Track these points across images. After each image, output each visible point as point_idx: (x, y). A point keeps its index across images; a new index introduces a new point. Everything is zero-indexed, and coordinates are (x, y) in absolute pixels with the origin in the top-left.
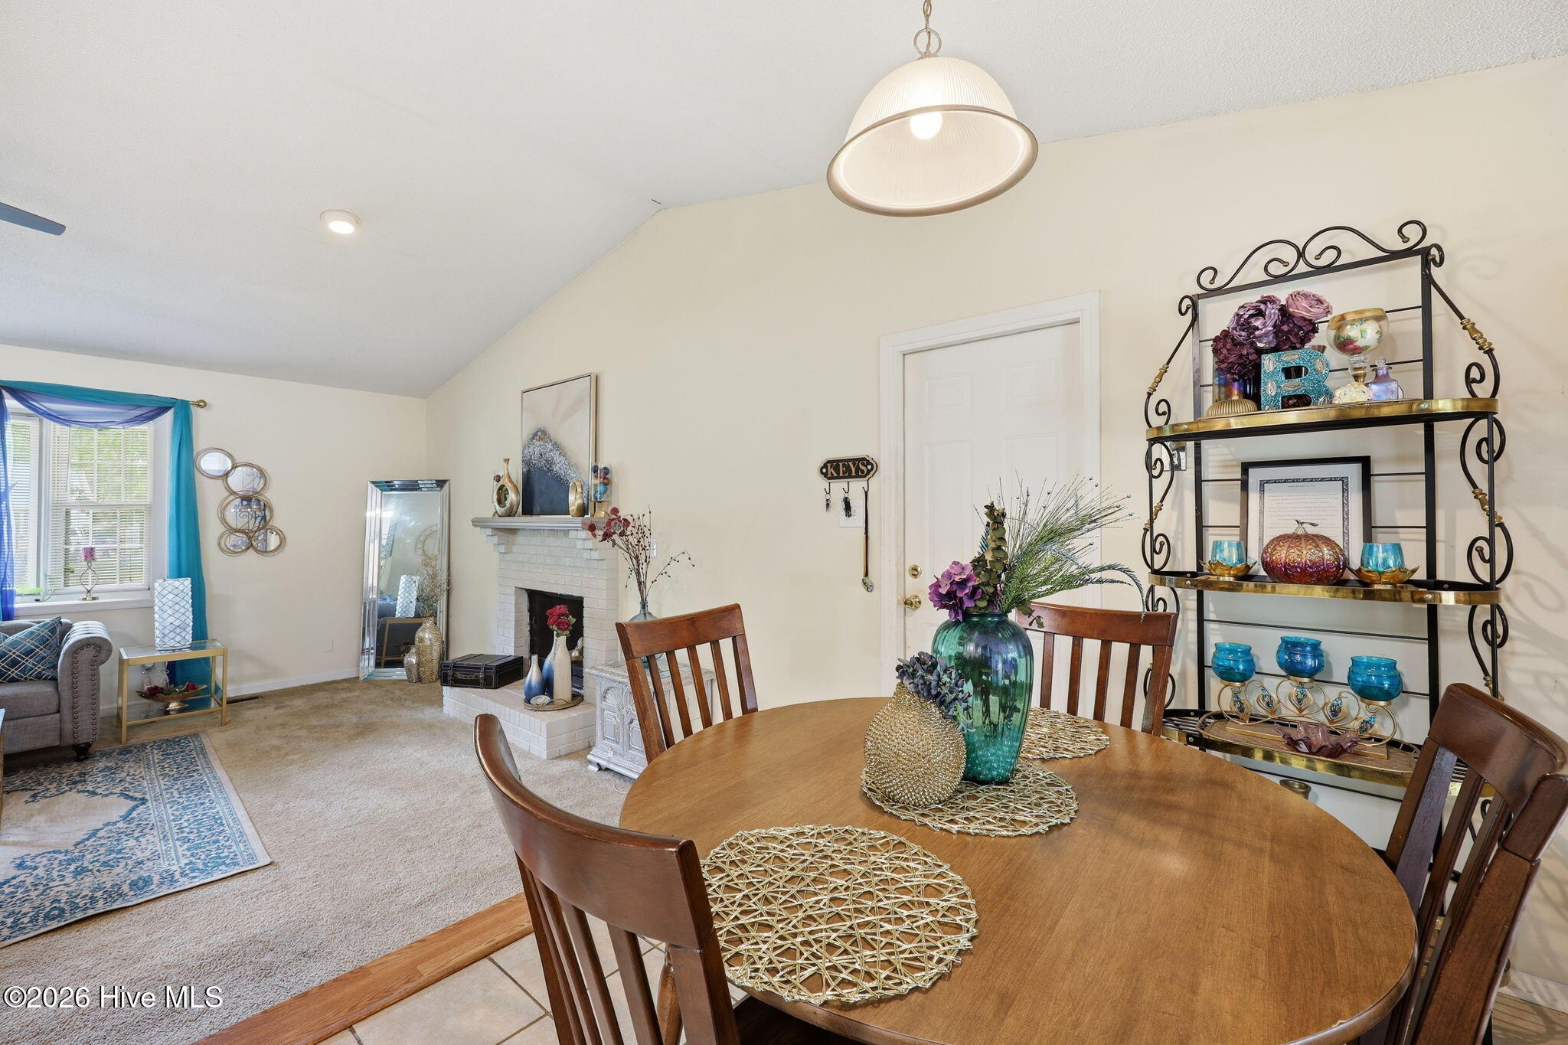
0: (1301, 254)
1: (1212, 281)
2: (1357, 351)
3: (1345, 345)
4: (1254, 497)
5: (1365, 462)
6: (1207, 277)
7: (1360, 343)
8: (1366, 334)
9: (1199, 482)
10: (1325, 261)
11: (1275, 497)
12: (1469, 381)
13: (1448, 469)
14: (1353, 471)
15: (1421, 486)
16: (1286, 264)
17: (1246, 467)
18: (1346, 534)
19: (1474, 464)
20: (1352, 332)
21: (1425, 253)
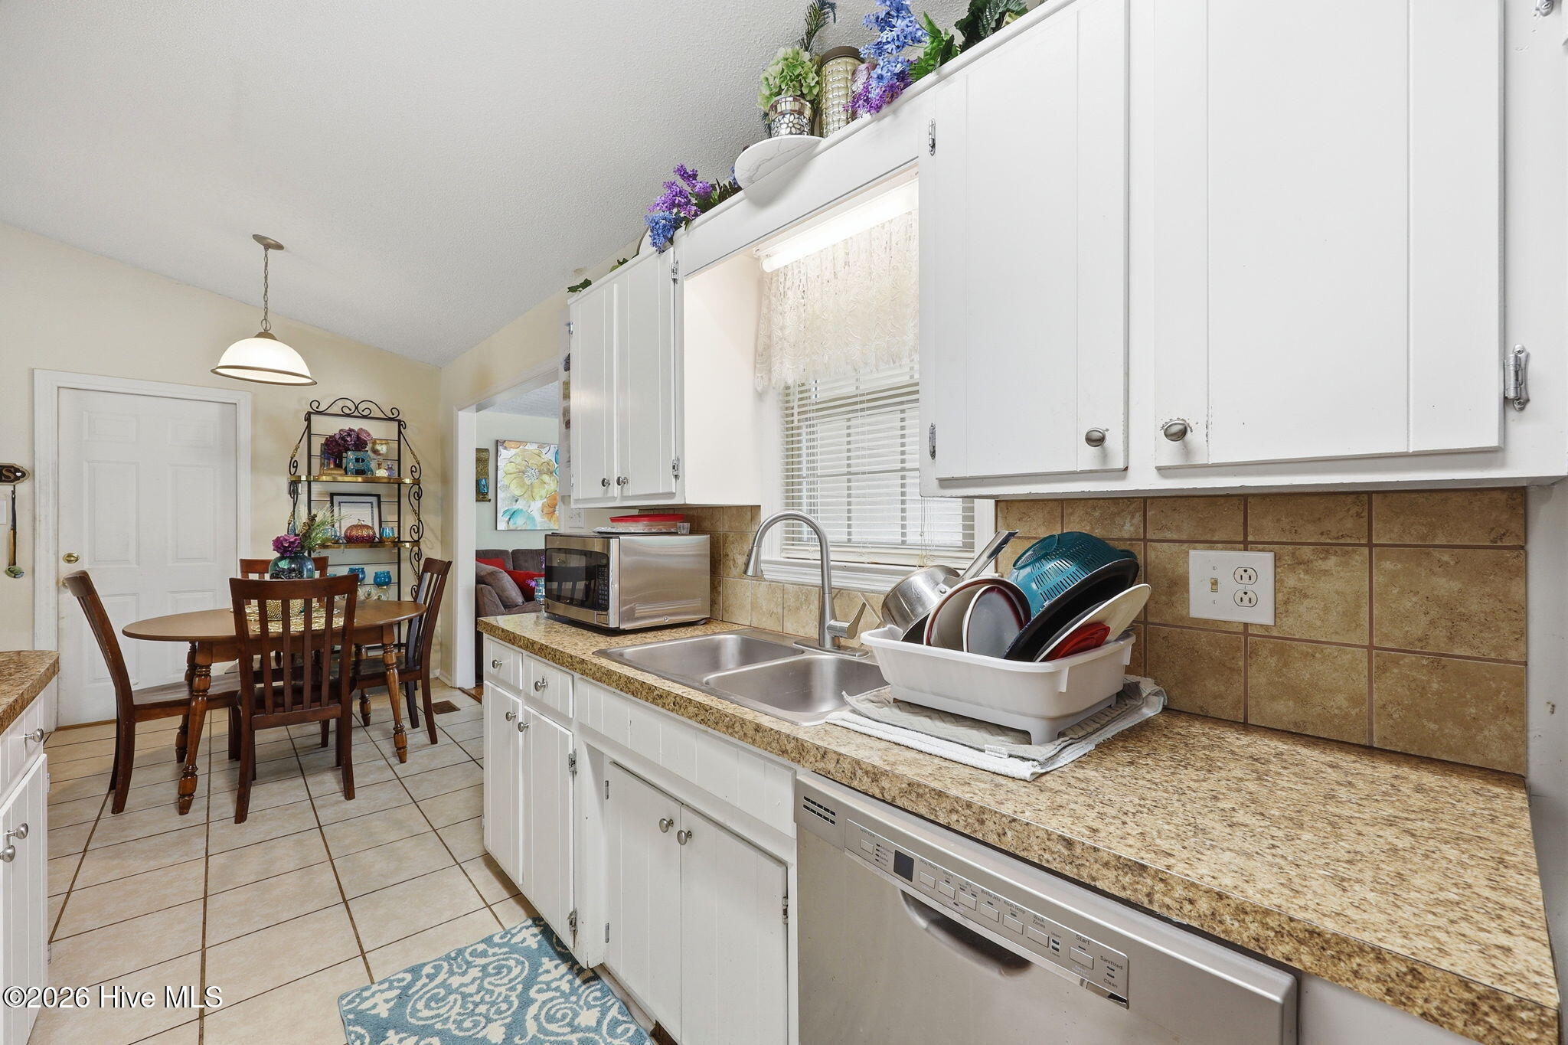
0: (357, 408)
1: (317, 408)
2: (380, 454)
3: (375, 452)
4: (336, 509)
5: (378, 496)
6: (314, 405)
7: (381, 452)
8: (382, 449)
9: (309, 500)
10: (366, 413)
11: (346, 510)
12: (412, 471)
13: (404, 501)
14: (374, 500)
15: (397, 506)
16: (350, 410)
17: (332, 495)
18: (373, 524)
19: (412, 498)
20: (378, 447)
21: (399, 421)
